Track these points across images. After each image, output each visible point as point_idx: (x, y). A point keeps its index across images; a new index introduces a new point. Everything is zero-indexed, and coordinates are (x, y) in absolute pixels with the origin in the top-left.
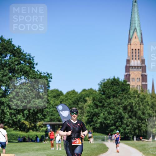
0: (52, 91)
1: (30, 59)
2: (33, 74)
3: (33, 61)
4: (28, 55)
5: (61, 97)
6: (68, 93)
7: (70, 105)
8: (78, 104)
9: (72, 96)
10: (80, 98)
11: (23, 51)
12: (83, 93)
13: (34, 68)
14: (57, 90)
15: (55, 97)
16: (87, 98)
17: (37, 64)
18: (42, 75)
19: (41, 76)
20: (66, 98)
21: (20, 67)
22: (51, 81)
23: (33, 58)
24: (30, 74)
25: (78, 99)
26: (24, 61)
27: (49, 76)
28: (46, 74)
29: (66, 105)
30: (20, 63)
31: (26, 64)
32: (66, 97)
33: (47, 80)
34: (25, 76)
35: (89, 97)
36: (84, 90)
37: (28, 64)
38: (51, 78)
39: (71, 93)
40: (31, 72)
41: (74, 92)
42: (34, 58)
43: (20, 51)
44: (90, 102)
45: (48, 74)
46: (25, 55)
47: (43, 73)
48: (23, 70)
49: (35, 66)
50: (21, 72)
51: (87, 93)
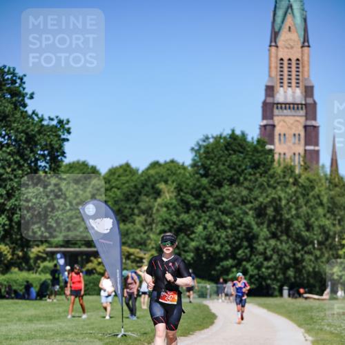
0: (72, 166)
1: (14, 82)
2: (22, 120)
3: (21, 89)
4: (9, 73)
6: (112, 172)
7: (116, 202)
8: (137, 202)
9: (124, 179)
10: (144, 185)
12: (152, 172)
13: (25, 106)
14: (85, 164)
16: (162, 186)
17: (32, 97)
18: (45, 123)
19: (43, 126)
20: (107, 186)
22: (68, 140)
23: (21, 79)
24: (14, 122)
25: (139, 186)
27: (63, 127)
28: (55, 123)
29: (106, 202)
31: (3, 96)
32: (107, 181)
33: (58, 136)
34: (2, 128)
35: (166, 182)
36: (155, 164)
37: (8, 96)
38: (69, 132)
39: (121, 171)
40: (18, 115)
41: (127, 168)
42: (25, 79)
44: (168, 194)
45: (60, 122)
46: (2, 72)
47: (46, 117)
49: (27, 101)
51: (163, 171)
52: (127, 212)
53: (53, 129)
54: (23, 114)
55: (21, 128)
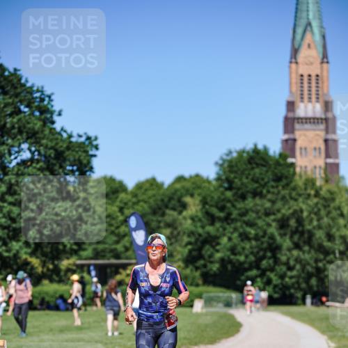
1: (42, 100)
2: (51, 137)
3: (49, 106)
4: (38, 91)
5: (122, 196)
6: (139, 186)
8: (163, 214)
9: (150, 193)
10: (171, 199)
11: (27, 81)
12: (178, 186)
13: (53, 123)
14: (112, 179)
16: (188, 199)
17: (60, 114)
18: (73, 140)
19: (71, 142)
20: (134, 200)
21: (19, 120)
22: (95, 156)
23: (49, 97)
24: (43, 138)
25: (166, 200)
26: (27, 106)
27: (91, 143)
28: (83, 139)
30: (18, 112)
31: (32, 114)
32: (135, 195)
33: (86, 152)
34: (31, 144)
35: (192, 196)
36: (180, 179)
37: (37, 114)
38: (97, 148)
39: (148, 185)
40: (47, 132)
41: (153, 183)
42: (53, 97)
43: (19, 80)
44: (194, 206)
45: (89, 138)
46: (30, 91)
47: (75, 134)
48: (24, 127)
49: (56, 118)
50: (20, 132)
51: (188, 185)
52: (154, 224)
53: (81, 145)
54: (52, 131)
55: (50, 144)
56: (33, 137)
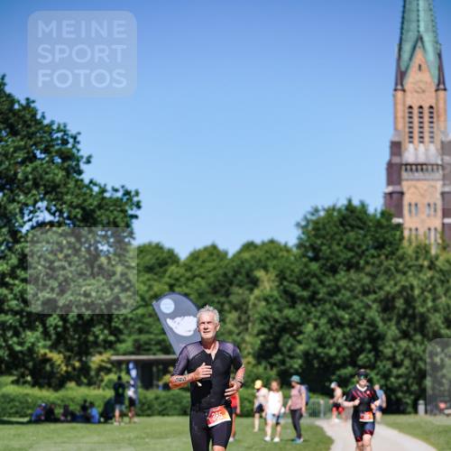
0: (142, 250)
1: (65, 142)
2: (77, 191)
3: (75, 151)
4: (59, 130)
5: (172, 269)
6: (195, 256)
7: (201, 296)
8: (227, 294)
9: (210, 265)
10: (236, 273)
11: (43, 117)
12: (246, 255)
13: (80, 172)
14: (159, 247)
15: (149, 269)
16: (260, 274)
17: (88, 162)
18: (107, 195)
19: (104, 198)
20: (189, 274)
21: (34, 169)
22: (136, 217)
23: (75, 138)
24: (67, 193)
25: (230, 274)
26: (46, 151)
27: (130, 199)
28: (119, 195)
29: (186, 295)
30: (33, 158)
31: (52, 161)
32: (189, 268)
33: (124, 211)
34: (50, 201)
35: (265, 268)
36: (249, 246)
37: (59, 161)
38: (138, 206)
39: (206, 255)
40: (71, 185)
41: (213, 252)
42: (79, 138)
43: (34, 115)
44: (268, 283)
45: (127, 193)
46: (48, 130)
47: (109, 188)
48: (41, 178)
49: (83, 166)
50: (36, 185)
51: (260, 254)
53: (117, 202)
54: (79, 183)
55: (76, 201)
56: (53, 191)
